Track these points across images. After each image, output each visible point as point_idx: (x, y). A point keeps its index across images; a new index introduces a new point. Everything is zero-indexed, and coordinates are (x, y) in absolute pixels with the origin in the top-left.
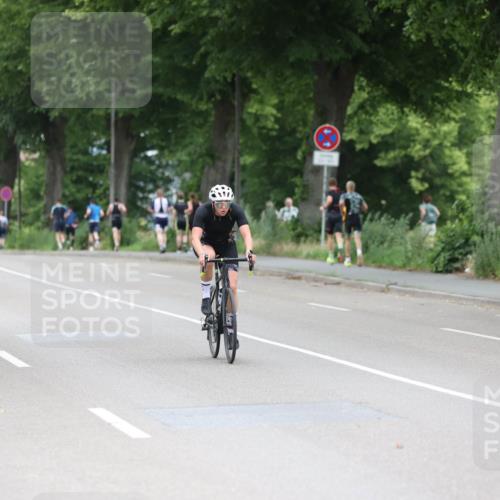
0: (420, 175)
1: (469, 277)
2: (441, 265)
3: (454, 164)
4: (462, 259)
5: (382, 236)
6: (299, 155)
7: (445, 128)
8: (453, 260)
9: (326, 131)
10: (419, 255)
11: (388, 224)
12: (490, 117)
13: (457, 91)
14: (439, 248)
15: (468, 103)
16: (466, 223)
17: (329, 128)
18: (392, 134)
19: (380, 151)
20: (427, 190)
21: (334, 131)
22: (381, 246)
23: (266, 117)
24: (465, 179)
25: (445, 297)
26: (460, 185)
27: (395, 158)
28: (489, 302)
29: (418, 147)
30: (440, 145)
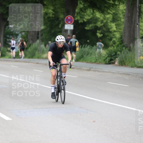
0: (100, 32)
1: (117, 65)
2: (108, 62)
3: (112, 28)
4: (114, 60)
5: (88, 52)
6: (60, 26)
7: (108, 16)
8: (111, 60)
9: (69, 18)
10: (100, 58)
11: (90, 48)
12: (123, 12)
13: (112, 4)
14: (107, 56)
15: (116, 7)
16: (115, 48)
17: (70, 17)
18: (91, 19)
19: (87, 24)
20: (102, 36)
21: (71, 18)
22: (88, 56)
23: (49, 13)
24: (115, 33)
25: (109, 72)
26: (114, 35)
27: (92, 27)
28: (123, 74)
29: (99, 23)
30: (107, 22)
